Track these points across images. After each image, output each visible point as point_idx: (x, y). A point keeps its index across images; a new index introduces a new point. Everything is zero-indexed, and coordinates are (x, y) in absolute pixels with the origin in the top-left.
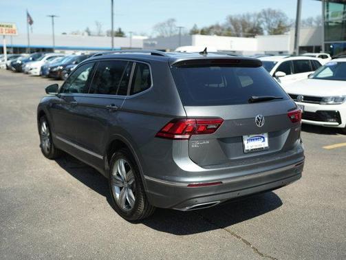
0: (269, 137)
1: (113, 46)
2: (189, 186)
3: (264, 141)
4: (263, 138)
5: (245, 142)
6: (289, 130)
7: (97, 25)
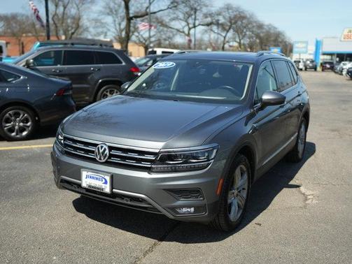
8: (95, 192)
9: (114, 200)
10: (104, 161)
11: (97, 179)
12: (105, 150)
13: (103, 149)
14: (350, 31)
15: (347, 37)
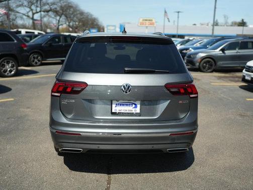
0: (141, 105)
1: (213, 33)
2: (56, 132)
3: (136, 107)
4: (135, 104)
5: (114, 106)
6: (169, 101)
7: (225, 17)
14: (143, 20)
15: (142, 24)
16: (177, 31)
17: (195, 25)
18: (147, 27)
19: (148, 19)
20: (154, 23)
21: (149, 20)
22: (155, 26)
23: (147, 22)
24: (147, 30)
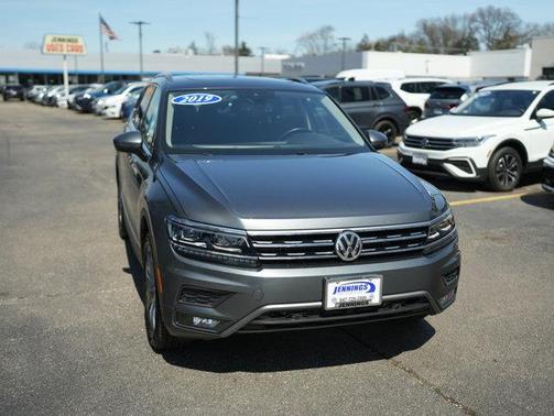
7: (208, 37)
8: (357, 311)
9: (375, 314)
10: (355, 257)
11: (356, 288)
12: (356, 239)
13: (352, 239)
14: (54, 40)
15: (52, 48)
16: (141, 68)
17: (157, 52)
18: (65, 56)
19: (65, 37)
20: (81, 47)
21: (69, 41)
22: (84, 53)
23: (65, 44)
24: (65, 63)
